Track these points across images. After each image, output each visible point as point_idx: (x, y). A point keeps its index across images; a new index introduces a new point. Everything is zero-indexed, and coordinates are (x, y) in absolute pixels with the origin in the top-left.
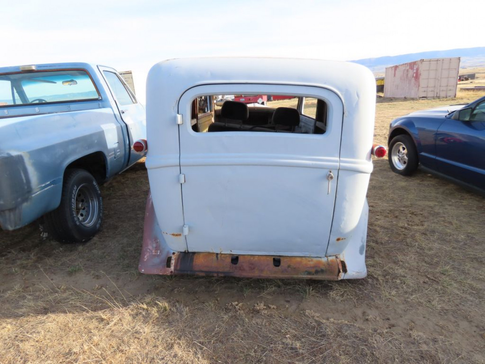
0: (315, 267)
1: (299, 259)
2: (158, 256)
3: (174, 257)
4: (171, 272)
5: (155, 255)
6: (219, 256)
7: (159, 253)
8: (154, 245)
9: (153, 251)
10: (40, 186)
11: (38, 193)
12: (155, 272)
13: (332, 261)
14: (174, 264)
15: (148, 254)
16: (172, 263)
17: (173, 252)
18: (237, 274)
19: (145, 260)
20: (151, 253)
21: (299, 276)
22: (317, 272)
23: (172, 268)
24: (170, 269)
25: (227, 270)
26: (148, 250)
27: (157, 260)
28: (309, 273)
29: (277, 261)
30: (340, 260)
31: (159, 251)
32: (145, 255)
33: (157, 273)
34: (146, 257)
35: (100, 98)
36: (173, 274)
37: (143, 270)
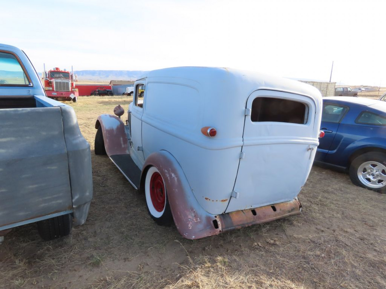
2: (200, 222)
3: (218, 219)
4: (220, 231)
5: (197, 223)
6: (244, 212)
7: (199, 220)
8: (193, 215)
9: (194, 220)
12: (205, 235)
13: (295, 202)
14: (220, 225)
15: (191, 223)
16: (219, 224)
17: (215, 216)
18: (258, 222)
19: (191, 228)
20: (193, 222)
22: (292, 210)
23: (220, 228)
24: (218, 229)
25: (252, 220)
26: (189, 220)
27: (201, 226)
28: (289, 212)
30: (297, 200)
31: (198, 219)
32: (188, 224)
33: (207, 236)
34: (189, 225)
35: (31, 85)
36: (221, 233)
37: (193, 237)
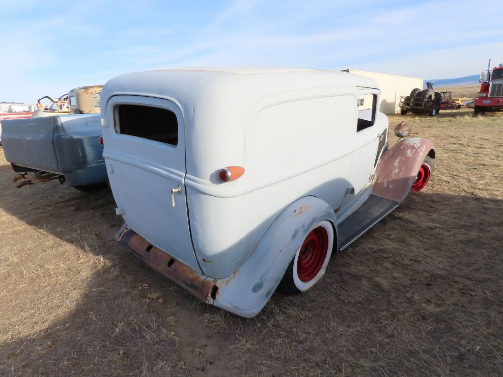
0: (192, 280)
1: (186, 268)
3: (125, 231)
6: (144, 241)
10: (96, 161)
11: (94, 165)
13: (208, 282)
14: (122, 236)
21: (179, 283)
22: (191, 286)
23: (120, 239)
25: (142, 254)
28: (186, 284)
29: (172, 262)
30: (216, 284)
